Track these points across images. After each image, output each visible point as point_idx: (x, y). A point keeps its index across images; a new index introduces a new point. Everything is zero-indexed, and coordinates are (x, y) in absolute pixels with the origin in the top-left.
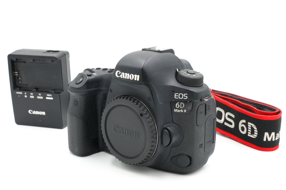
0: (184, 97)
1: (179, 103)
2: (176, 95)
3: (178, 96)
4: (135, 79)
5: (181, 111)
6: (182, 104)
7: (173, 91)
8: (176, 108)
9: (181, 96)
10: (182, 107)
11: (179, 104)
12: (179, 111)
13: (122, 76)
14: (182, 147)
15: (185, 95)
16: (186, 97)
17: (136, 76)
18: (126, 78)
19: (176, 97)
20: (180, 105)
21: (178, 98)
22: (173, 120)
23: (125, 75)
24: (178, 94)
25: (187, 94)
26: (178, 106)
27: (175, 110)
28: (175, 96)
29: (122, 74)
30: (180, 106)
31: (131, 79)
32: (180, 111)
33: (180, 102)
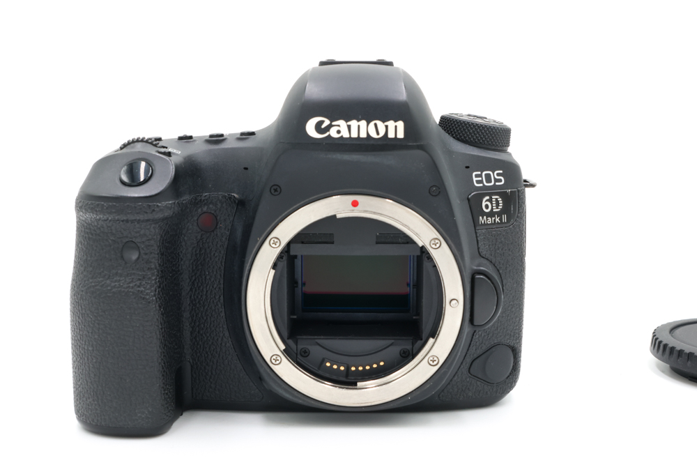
0: (496, 180)
1: (488, 198)
2: (477, 176)
3: (480, 179)
4: (391, 135)
5: (495, 220)
6: (496, 199)
7: (467, 167)
8: (483, 214)
9: (488, 178)
10: (497, 208)
11: (490, 200)
12: (490, 220)
13: (339, 132)
14: (499, 324)
15: (498, 175)
16: (500, 181)
17: (391, 124)
18: (354, 135)
19: (478, 182)
20: (492, 204)
21: (481, 185)
22: (478, 248)
23: (349, 127)
24: (479, 173)
25: (501, 172)
26: (487, 207)
27: (482, 220)
28: (475, 179)
29: (339, 126)
30: (492, 206)
31: (373, 135)
32: (493, 219)
33: (490, 195)
